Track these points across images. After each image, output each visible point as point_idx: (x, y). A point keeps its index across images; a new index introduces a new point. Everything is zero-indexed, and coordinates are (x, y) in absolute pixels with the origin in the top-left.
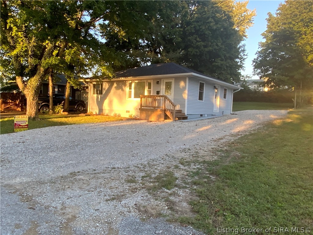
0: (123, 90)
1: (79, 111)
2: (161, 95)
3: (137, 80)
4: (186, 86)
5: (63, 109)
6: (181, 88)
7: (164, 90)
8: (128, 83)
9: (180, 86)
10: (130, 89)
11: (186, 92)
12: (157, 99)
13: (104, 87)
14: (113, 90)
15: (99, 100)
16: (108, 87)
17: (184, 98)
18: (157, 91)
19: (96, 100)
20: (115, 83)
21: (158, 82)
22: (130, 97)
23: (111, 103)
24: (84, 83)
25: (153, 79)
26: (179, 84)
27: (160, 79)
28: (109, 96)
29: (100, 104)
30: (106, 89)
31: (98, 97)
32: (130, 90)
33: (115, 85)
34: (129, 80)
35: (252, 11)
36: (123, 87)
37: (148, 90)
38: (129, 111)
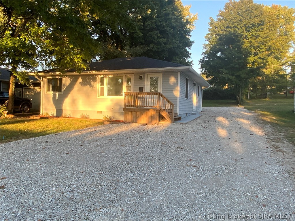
0: (91, 86)
1: (25, 112)
2: (146, 92)
3: (111, 74)
4: (177, 81)
5: (7, 111)
6: (172, 84)
7: (149, 86)
8: (99, 78)
9: (170, 82)
10: (101, 85)
11: (178, 88)
12: (139, 97)
13: (63, 82)
14: (77, 86)
15: (57, 99)
16: (70, 82)
17: (175, 95)
18: (139, 88)
19: (52, 99)
20: (80, 78)
21: (141, 77)
22: (102, 94)
23: (74, 102)
24: (36, 77)
25: (135, 74)
26: (169, 80)
27: (144, 73)
28: (71, 93)
29: (58, 103)
30: (68, 84)
31: (54, 96)
32: (103, 86)
33: (80, 80)
34: (101, 75)
35: (194, 15)
36: (92, 83)
37: (127, 87)
38: (101, 111)
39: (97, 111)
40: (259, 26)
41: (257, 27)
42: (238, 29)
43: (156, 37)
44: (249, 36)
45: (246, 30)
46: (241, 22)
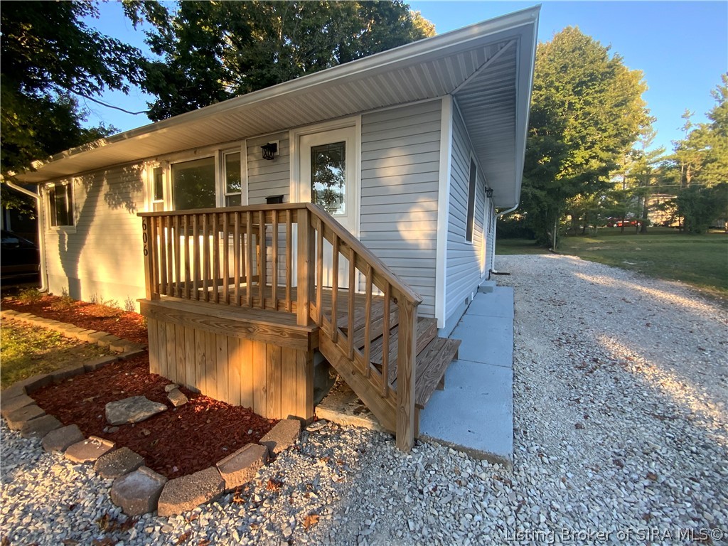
10: (157, 197)
15: (67, 247)
16: (86, 195)
18: (268, 200)
20: (105, 179)
21: (273, 147)
25: (249, 140)
27: (285, 132)
31: (62, 238)
32: (160, 201)
33: (105, 188)
34: (151, 158)
37: (227, 197)
40: (602, 81)
41: (599, 83)
44: (579, 106)
45: (573, 90)
46: (565, 72)
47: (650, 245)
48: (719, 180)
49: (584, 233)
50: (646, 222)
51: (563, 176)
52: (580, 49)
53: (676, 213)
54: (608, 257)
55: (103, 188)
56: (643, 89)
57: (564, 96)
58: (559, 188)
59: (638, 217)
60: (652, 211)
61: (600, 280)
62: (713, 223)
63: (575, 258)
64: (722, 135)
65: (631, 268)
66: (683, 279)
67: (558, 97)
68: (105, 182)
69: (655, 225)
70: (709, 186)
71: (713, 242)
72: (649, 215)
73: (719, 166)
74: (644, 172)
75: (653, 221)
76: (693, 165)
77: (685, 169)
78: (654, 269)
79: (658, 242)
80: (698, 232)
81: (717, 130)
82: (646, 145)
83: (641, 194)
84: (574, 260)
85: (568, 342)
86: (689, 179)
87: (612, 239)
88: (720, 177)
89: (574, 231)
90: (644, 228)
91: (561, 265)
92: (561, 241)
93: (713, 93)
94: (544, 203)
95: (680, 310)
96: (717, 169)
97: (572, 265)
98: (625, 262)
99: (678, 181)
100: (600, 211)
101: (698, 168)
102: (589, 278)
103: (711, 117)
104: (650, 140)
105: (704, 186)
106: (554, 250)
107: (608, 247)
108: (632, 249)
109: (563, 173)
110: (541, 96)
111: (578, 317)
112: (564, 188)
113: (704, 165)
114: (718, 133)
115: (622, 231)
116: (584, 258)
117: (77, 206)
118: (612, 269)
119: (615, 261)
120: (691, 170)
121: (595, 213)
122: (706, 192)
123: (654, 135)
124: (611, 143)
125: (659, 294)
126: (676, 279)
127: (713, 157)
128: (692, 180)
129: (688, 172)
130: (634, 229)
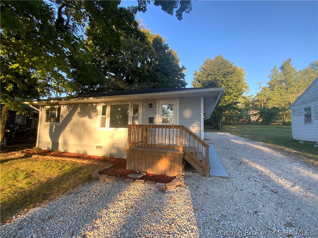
3: (114, 102)
10: (103, 115)
14: (75, 117)
15: (53, 131)
18: (149, 118)
21: (151, 104)
22: (103, 125)
24: (31, 106)
25: (143, 101)
27: (155, 100)
31: (52, 127)
34: (102, 102)
37: (133, 117)
38: (102, 146)
39: (97, 146)
40: (232, 74)
41: (231, 75)
42: (218, 75)
43: (160, 77)
44: (225, 81)
45: (223, 76)
46: (220, 71)
47: (252, 129)
48: (273, 106)
49: (230, 124)
50: (250, 120)
51: (222, 104)
52: (224, 63)
53: (259, 117)
54: (239, 134)
55: (78, 110)
56: (244, 74)
57: (220, 78)
58: (221, 109)
59: (247, 118)
60: (252, 116)
61: (238, 142)
62: (273, 121)
63: (229, 134)
64: (273, 91)
65: (247, 138)
66: (262, 141)
67: (218, 78)
68: (79, 108)
69: (253, 121)
70: (269, 108)
71: (273, 128)
72: (251, 117)
73: (272, 101)
74: (248, 102)
75: (252, 120)
76: (263, 101)
77: (261, 102)
78: (254, 138)
79: (255, 128)
80: (268, 124)
81: (271, 89)
82: (247, 94)
83: (247, 110)
84: (229, 135)
85: (233, 159)
86: (263, 106)
87: (239, 126)
88: (273, 105)
89: (226, 123)
90: (249, 122)
91: (225, 137)
92: (223, 127)
93: (268, 76)
94: (216, 114)
95: (261, 150)
96: (272, 102)
97: (228, 136)
98: (245, 135)
99: (259, 106)
100: (234, 116)
101: (265, 102)
102: (235, 141)
103: (268, 84)
104: (248, 92)
105: (268, 108)
106: (221, 131)
107: (239, 130)
108: (246, 130)
109: (221, 103)
110: (213, 77)
111: (234, 152)
112: (222, 109)
113: (267, 100)
114: (271, 90)
115: (242, 123)
116: (231, 134)
117: (62, 116)
118: (241, 138)
119: (242, 135)
120: (263, 102)
121: (233, 117)
122: (269, 110)
123: (249, 90)
124: (236, 94)
125: (255, 146)
126: (260, 141)
127: (270, 98)
128: (264, 106)
129: (262, 103)
130: (246, 122)
